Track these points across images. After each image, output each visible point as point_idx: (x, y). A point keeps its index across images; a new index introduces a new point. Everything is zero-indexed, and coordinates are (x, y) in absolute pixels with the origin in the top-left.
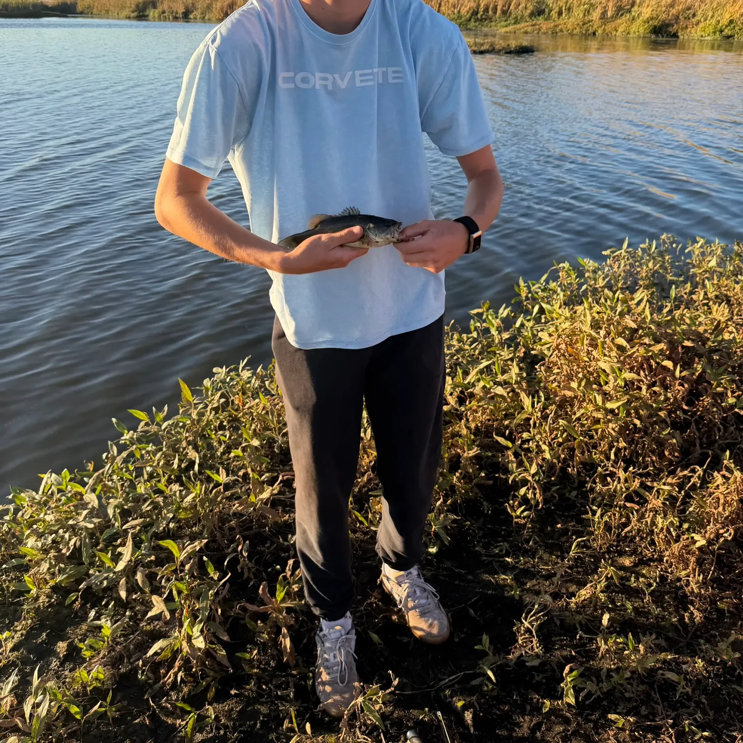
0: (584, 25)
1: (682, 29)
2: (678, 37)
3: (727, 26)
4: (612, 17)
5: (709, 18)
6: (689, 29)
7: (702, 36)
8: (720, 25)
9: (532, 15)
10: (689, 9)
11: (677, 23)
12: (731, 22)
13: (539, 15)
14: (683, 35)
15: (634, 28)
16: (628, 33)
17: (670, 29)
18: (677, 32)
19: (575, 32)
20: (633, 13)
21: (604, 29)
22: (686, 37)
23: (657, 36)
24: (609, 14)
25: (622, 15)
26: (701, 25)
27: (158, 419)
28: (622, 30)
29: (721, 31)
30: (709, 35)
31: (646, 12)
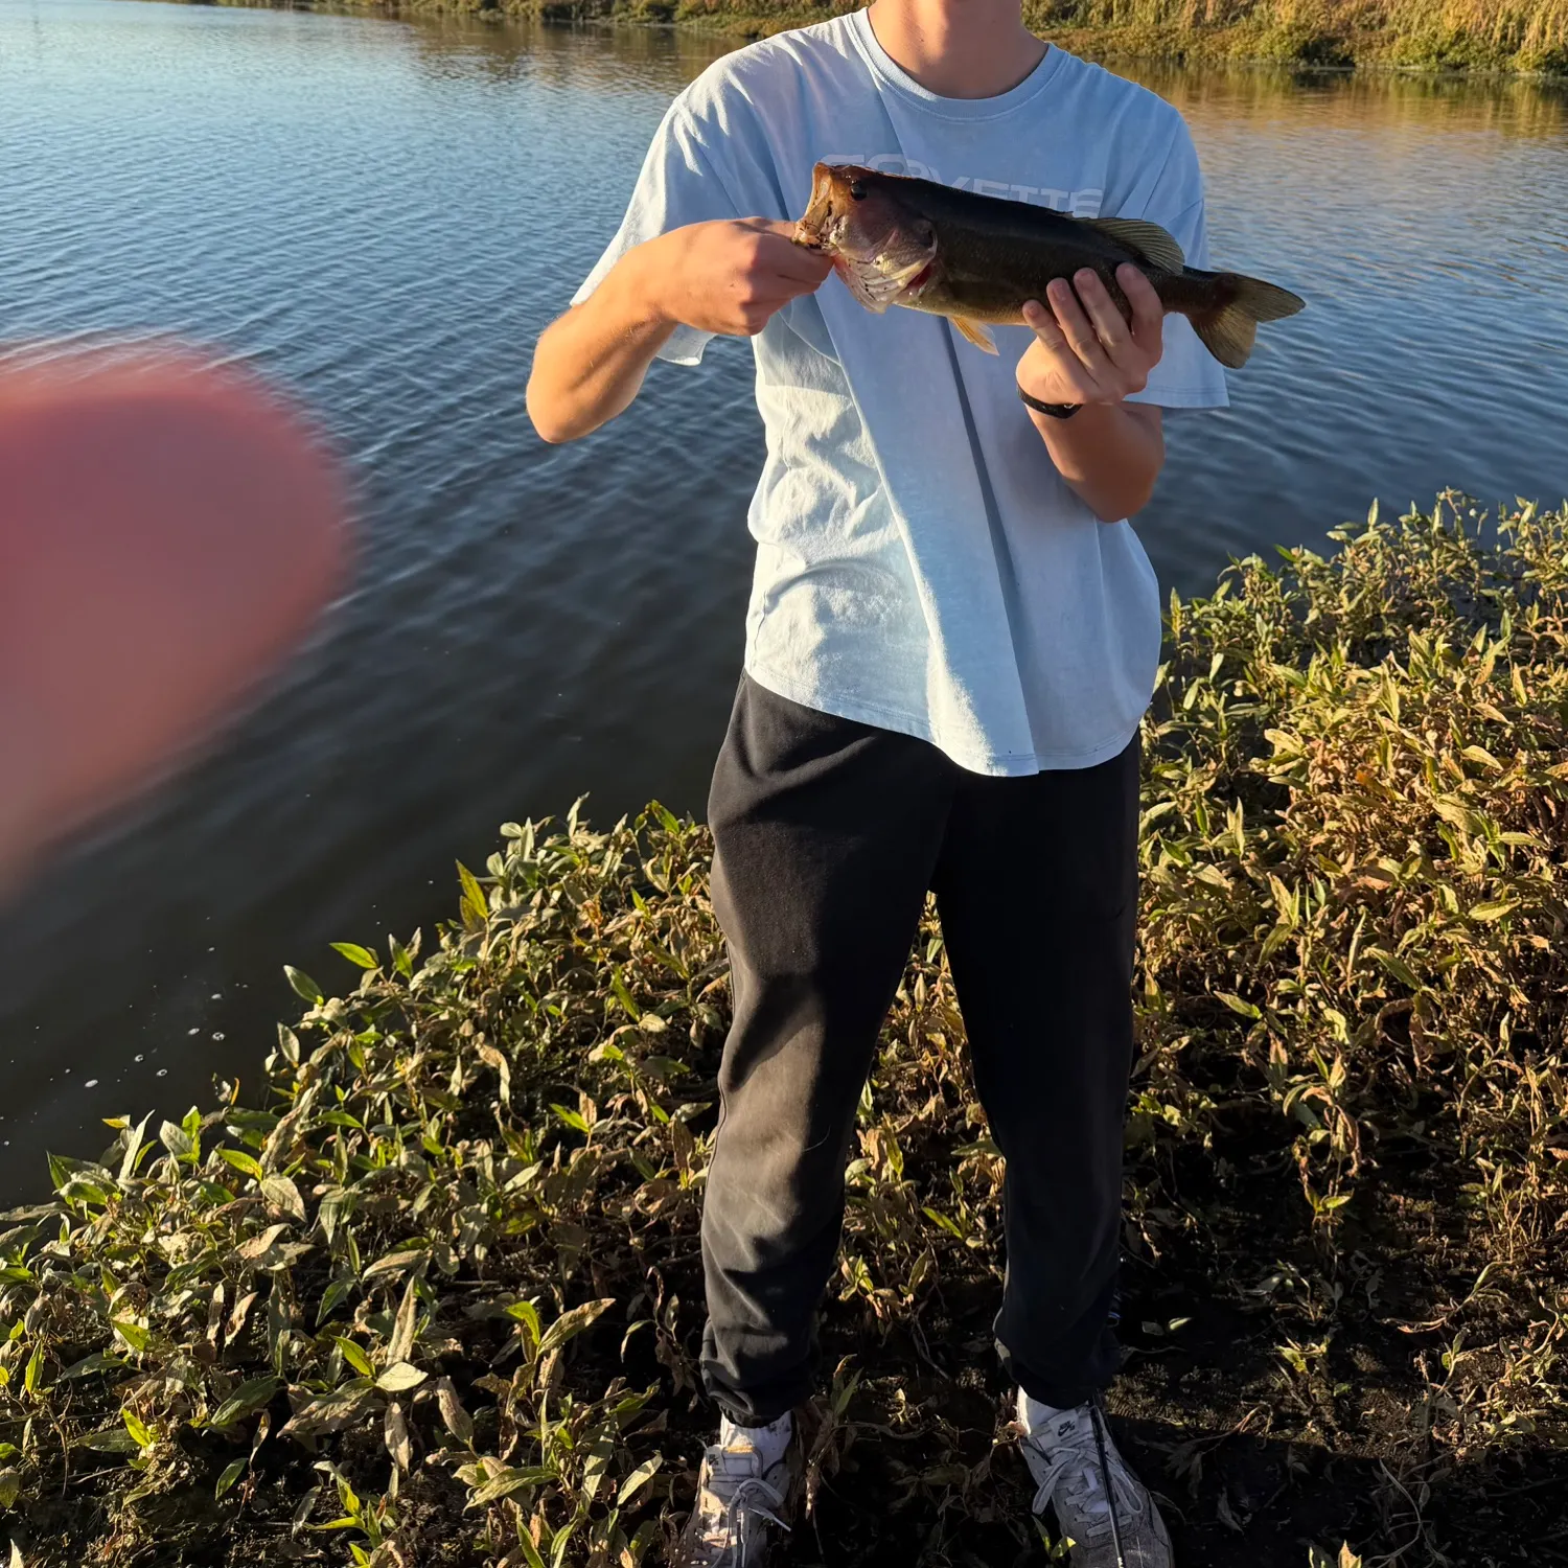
0: (1160, 37)
1: (1362, 50)
2: (1353, 65)
3: (1452, 44)
4: (1215, 25)
5: (1415, 27)
6: (1376, 50)
7: (1402, 64)
8: (1439, 42)
9: (1050, 15)
10: (1371, 8)
11: (1349, 38)
12: (1460, 35)
13: (1065, 17)
14: (1364, 61)
15: (1262, 45)
16: (1252, 56)
17: (1337, 49)
18: (1351, 54)
19: (1142, 52)
20: (1257, 16)
21: (1200, 47)
22: (1371, 66)
23: (1310, 62)
24: (1209, 16)
25: (1235, 18)
26: (1400, 41)
27: (399, 966)
28: (1238, 49)
29: (1441, 55)
30: (1416, 62)
31: (1285, 14)
